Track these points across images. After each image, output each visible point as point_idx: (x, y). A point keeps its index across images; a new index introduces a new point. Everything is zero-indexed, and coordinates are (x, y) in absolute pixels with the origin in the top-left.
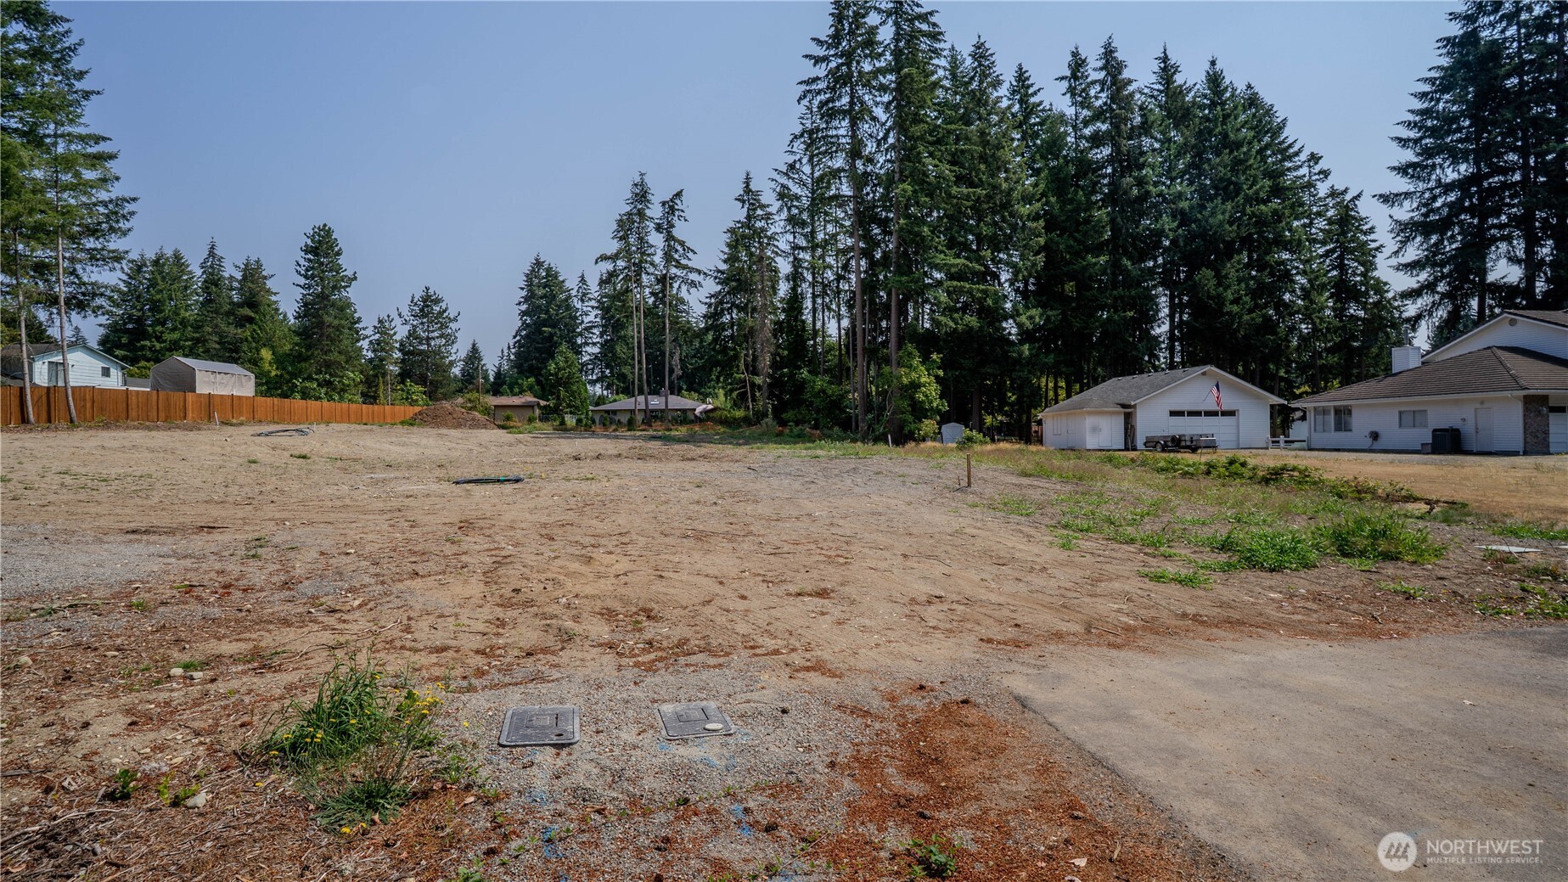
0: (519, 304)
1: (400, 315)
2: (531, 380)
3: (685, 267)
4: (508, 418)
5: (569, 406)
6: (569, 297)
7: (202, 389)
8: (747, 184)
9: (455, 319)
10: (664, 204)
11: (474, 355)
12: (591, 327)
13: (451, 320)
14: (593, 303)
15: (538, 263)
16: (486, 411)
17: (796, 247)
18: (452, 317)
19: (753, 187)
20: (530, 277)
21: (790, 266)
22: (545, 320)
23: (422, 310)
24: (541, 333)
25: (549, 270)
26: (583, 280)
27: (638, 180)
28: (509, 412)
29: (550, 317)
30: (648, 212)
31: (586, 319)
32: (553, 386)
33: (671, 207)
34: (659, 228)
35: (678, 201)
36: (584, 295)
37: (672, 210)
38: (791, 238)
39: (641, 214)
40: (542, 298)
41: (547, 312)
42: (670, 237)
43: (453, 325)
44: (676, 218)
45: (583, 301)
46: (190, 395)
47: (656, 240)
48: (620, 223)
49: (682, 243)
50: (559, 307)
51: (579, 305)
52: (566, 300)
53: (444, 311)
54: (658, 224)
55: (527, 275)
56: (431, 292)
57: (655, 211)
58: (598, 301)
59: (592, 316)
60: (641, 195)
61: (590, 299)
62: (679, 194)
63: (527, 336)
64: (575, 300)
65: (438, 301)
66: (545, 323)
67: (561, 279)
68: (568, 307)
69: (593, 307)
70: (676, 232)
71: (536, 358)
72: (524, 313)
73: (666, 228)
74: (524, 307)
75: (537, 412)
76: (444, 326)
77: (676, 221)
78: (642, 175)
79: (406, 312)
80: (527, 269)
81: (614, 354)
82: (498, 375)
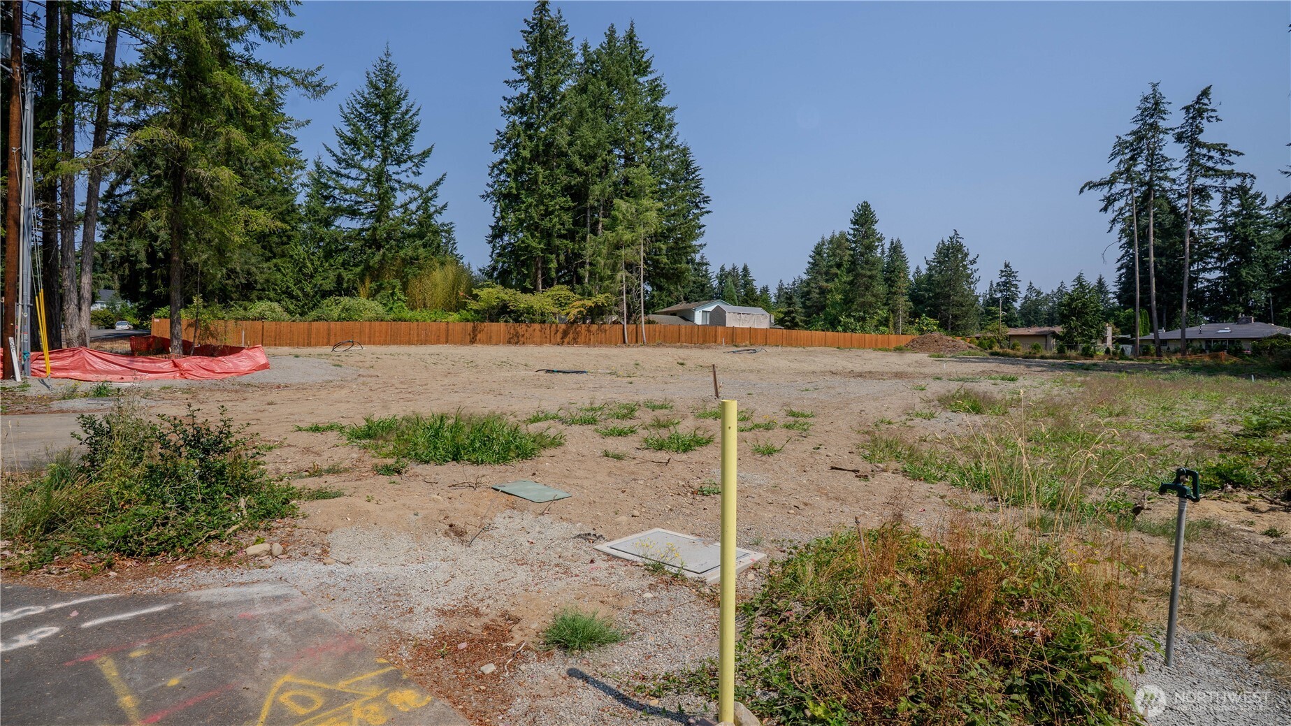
3: (1224, 174)
7: (730, 324)
10: (1187, 109)
27: (1148, 93)
30: (1162, 124)
33: (1198, 110)
34: (1179, 138)
35: (1205, 101)
37: (1199, 113)
39: (1153, 128)
42: (1198, 145)
44: (1204, 122)
46: (720, 329)
47: (1174, 152)
49: (1218, 148)
54: (1178, 134)
60: (1153, 108)
62: (1205, 93)
70: (1206, 137)
73: (1190, 135)
75: (1053, 341)
77: (1204, 124)
78: (1154, 86)
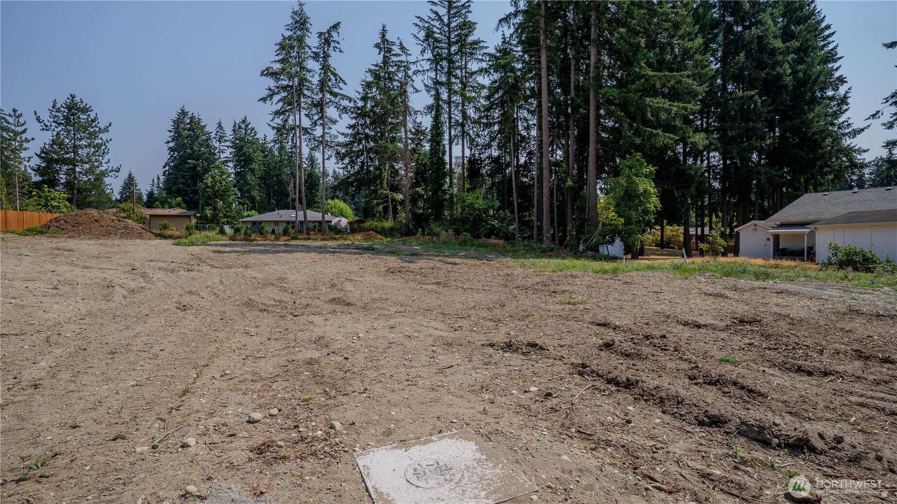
0: (168, 142)
1: (38, 119)
2: (179, 199)
3: (335, 95)
4: (165, 227)
5: (225, 216)
6: (209, 139)
8: (383, 36)
9: (106, 130)
10: (320, 34)
11: (130, 182)
12: (227, 162)
13: (100, 131)
14: (228, 144)
15: (183, 113)
16: (141, 220)
17: (437, 83)
18: (102, 127)
19: (388, 37)
20: (177, 123)
21: (432, 99)
22: (190, 154)
23: (66, 118)
24: (186, 163)
25: (192, 118)
26: (220, 126)
27: (297, 8)
28: (166, 221)
29: (194, 152)
30: (306, 40)
31: (222, 156)
32: (209, 197)
33: (327, 39)
34: (316, 56)
35: (334, 34)
36: (221, 137)
37: (327, 42)
38: (433, 75)
39: (300, 40)
40: (187, 138)
41: (192, 148)
42: (326, 68)
43: (104, 136)
44: (331, 49)
45: (220, 141)
48: (282, 47)
49: (335, 75)
50: (201, 145)
51: (217, 145)
52: (207, 140)
53: (93, 121)
54: (315, 53)
55: (174, 122)
56: (77, 99)
57: (313, 41)
58: (233, 142)
59: (228, 153)
60: (301, 22)
61: (226, 141)
62: (336, 26)
63: (175, 166)
64: (214, 141)
65: (85, 110)
66: (190, 157)
67: (202, 124)
68: (208, 146)
69: (228, 147)
70: (331, 61)
71: (182, 183)
72: (171, 149)
73: (322, 57)
74: (172, 145)
75: (194, 221)
76: (93, 135)
77: (331, 52)
78: (301, 5)
79: (46, 117)
80: (174, 116)
81: (245, 182)
82: (151, 195)
